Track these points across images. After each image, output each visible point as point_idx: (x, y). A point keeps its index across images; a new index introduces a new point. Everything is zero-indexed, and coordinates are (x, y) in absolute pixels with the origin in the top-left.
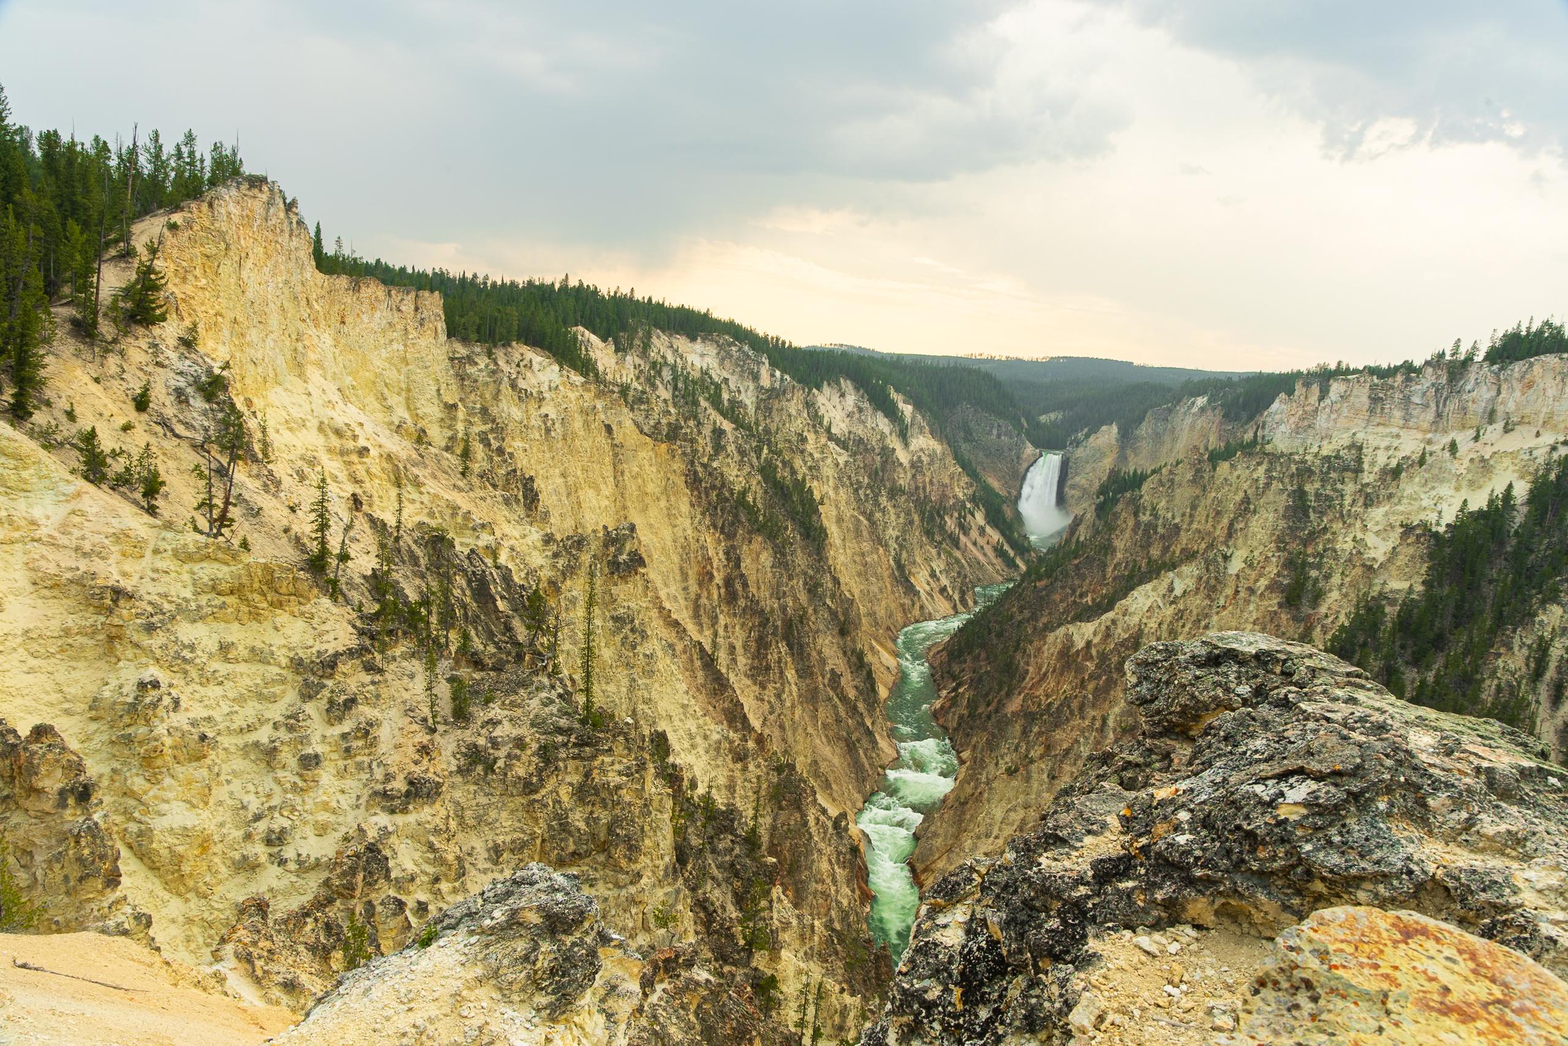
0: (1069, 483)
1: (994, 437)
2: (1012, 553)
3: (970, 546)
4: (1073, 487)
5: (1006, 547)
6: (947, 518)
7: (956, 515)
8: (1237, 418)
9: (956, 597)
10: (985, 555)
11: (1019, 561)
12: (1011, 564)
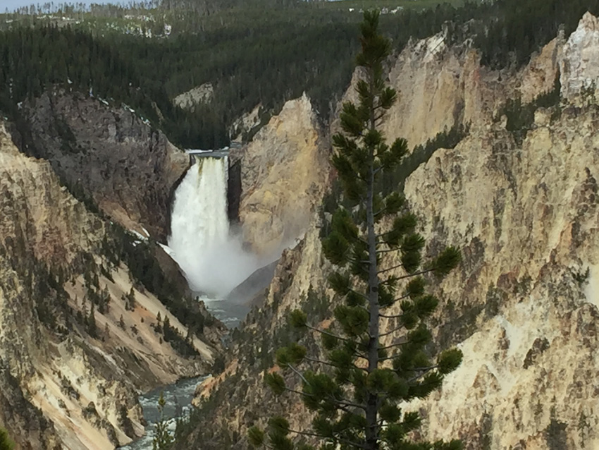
0: (245, 202)
1: (111, 140)
2: (183, 331)
3: (114, 329)
4: (254, 207)
5: (174, 323)
6: (68, 287)
7: (81, 279)
8: (502, 63)
9: (113, 419)
10: (141, 341)
11: (198, 344)
12: (186, 350)
